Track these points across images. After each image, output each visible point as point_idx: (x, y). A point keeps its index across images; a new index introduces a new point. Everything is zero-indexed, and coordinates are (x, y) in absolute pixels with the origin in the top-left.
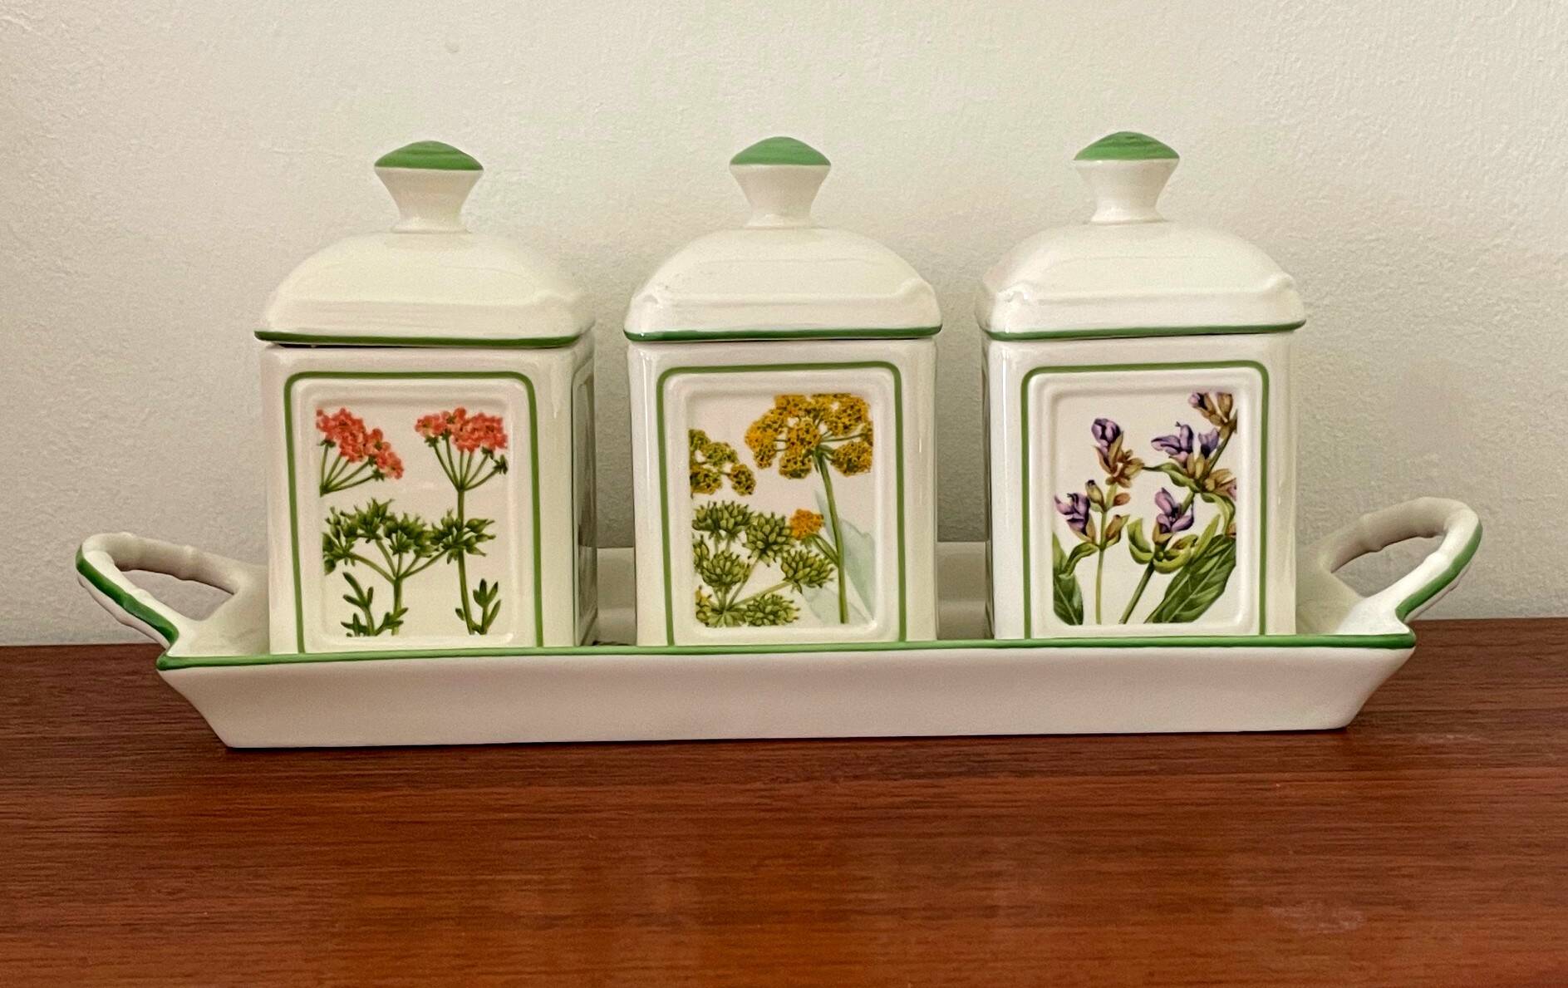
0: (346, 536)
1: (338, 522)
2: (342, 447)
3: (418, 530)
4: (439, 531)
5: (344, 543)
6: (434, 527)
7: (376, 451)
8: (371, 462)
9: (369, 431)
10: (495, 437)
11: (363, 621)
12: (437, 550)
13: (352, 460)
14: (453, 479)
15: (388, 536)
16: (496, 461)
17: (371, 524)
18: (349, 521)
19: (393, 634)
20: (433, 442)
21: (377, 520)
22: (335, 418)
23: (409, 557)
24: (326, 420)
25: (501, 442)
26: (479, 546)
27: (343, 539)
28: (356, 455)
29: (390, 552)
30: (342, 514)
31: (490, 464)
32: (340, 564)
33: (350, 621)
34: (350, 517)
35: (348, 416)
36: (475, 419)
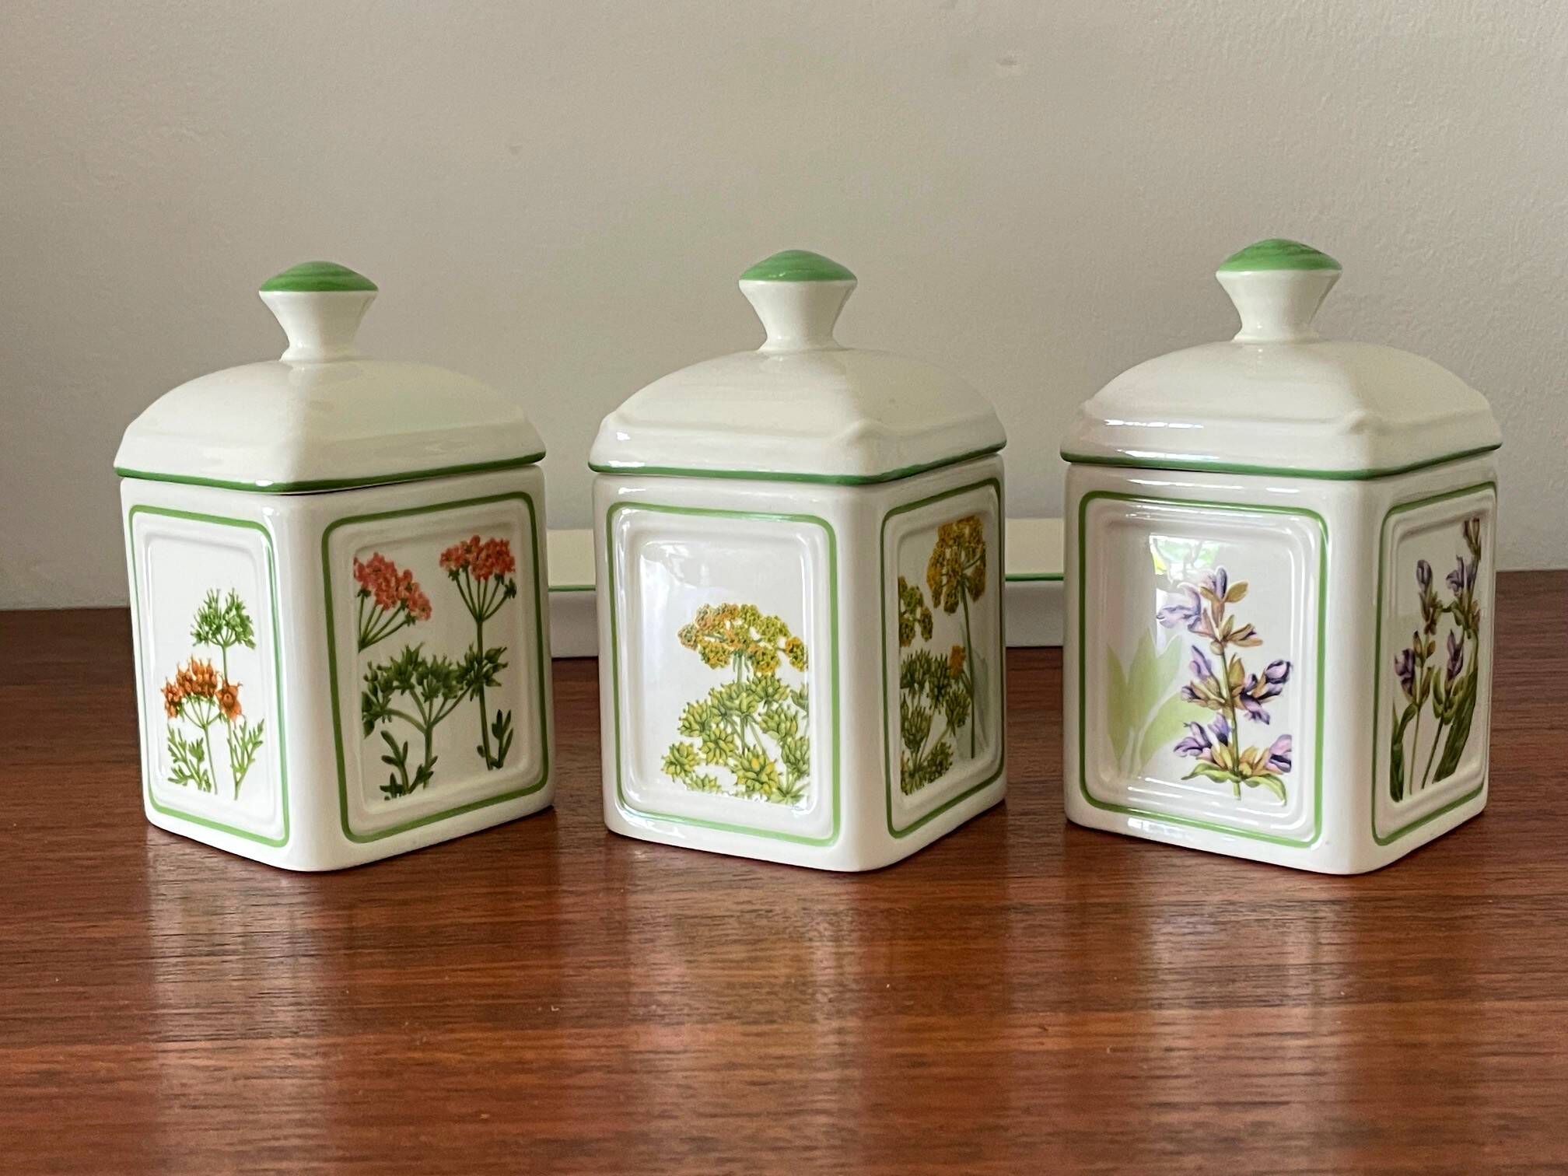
0: (382, 691)
1: (375, 678)
2: (377, 595)
3: (445, 671)
4: (463, 667)
5: (381, 700)
6: (458, 664)
7: (408, 594)
8: (403, 608)
9: (400, 574)
10: (504, 561)
11: (399, 781)
12: (462, 689)
13: (386, 608)
14: (472, 611)
15: (420, 683)
16: (506, 586)
17: (405, 673)
18: (385, 674)
19: (424, 787)
20: (454, 575)
21: (410, 668)
22: (369, 566)
23: (438, 701)
24: (361, 568)
25: (509, 565)
26: (497, 677)
27: (380, 694)
28: (390, 602)
29: (422, 699)
30: (379, 668)
31: (502, 589)
32: (378, 723)
33: (387, 783)
34: (386, 669)
35: (381, 560)
36: (488, 545)
